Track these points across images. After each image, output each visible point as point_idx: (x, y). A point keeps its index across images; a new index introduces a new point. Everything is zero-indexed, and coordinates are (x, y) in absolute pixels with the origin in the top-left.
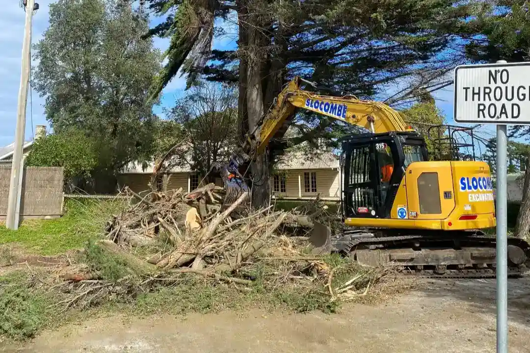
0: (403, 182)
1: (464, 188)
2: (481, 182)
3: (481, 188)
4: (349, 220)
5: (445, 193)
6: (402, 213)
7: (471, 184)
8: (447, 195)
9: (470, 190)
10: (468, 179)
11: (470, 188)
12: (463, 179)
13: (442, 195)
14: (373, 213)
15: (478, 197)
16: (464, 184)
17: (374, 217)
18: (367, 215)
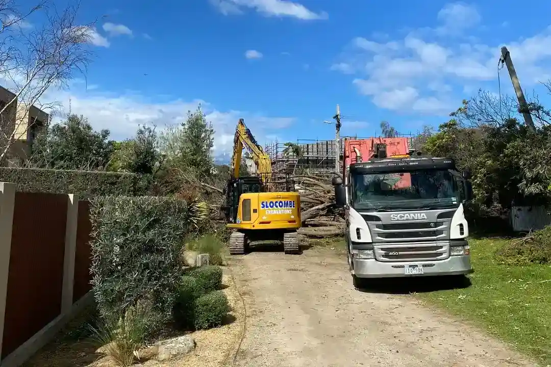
1: (264, 207)
3: (277, 207)
5: (254, 210)
7: (268, 205)
8: (255, 211)
10: (266, 202)
11: (267, 207)
12: (263, 202)
13: (252, 211)
14: (233, 221)
16: (264, 205)
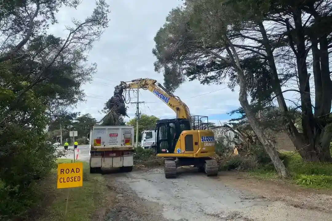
0: (179, 139)
1: (203, 141)
2: (210, 138)
3: (210, 140)
4: (159, 155)
6: (179, 151)
8: (196, 144)
9: (205, 142)
11: (205, 140)
13: (194, 144)
14: (168, 151)
15: (208, 144)
17: (168, 153)
18: (165, 152)
